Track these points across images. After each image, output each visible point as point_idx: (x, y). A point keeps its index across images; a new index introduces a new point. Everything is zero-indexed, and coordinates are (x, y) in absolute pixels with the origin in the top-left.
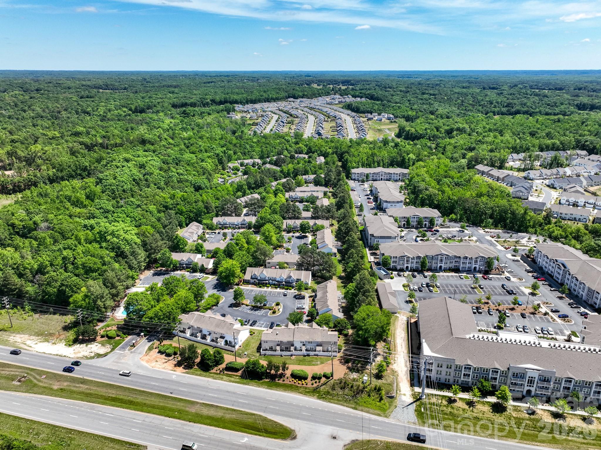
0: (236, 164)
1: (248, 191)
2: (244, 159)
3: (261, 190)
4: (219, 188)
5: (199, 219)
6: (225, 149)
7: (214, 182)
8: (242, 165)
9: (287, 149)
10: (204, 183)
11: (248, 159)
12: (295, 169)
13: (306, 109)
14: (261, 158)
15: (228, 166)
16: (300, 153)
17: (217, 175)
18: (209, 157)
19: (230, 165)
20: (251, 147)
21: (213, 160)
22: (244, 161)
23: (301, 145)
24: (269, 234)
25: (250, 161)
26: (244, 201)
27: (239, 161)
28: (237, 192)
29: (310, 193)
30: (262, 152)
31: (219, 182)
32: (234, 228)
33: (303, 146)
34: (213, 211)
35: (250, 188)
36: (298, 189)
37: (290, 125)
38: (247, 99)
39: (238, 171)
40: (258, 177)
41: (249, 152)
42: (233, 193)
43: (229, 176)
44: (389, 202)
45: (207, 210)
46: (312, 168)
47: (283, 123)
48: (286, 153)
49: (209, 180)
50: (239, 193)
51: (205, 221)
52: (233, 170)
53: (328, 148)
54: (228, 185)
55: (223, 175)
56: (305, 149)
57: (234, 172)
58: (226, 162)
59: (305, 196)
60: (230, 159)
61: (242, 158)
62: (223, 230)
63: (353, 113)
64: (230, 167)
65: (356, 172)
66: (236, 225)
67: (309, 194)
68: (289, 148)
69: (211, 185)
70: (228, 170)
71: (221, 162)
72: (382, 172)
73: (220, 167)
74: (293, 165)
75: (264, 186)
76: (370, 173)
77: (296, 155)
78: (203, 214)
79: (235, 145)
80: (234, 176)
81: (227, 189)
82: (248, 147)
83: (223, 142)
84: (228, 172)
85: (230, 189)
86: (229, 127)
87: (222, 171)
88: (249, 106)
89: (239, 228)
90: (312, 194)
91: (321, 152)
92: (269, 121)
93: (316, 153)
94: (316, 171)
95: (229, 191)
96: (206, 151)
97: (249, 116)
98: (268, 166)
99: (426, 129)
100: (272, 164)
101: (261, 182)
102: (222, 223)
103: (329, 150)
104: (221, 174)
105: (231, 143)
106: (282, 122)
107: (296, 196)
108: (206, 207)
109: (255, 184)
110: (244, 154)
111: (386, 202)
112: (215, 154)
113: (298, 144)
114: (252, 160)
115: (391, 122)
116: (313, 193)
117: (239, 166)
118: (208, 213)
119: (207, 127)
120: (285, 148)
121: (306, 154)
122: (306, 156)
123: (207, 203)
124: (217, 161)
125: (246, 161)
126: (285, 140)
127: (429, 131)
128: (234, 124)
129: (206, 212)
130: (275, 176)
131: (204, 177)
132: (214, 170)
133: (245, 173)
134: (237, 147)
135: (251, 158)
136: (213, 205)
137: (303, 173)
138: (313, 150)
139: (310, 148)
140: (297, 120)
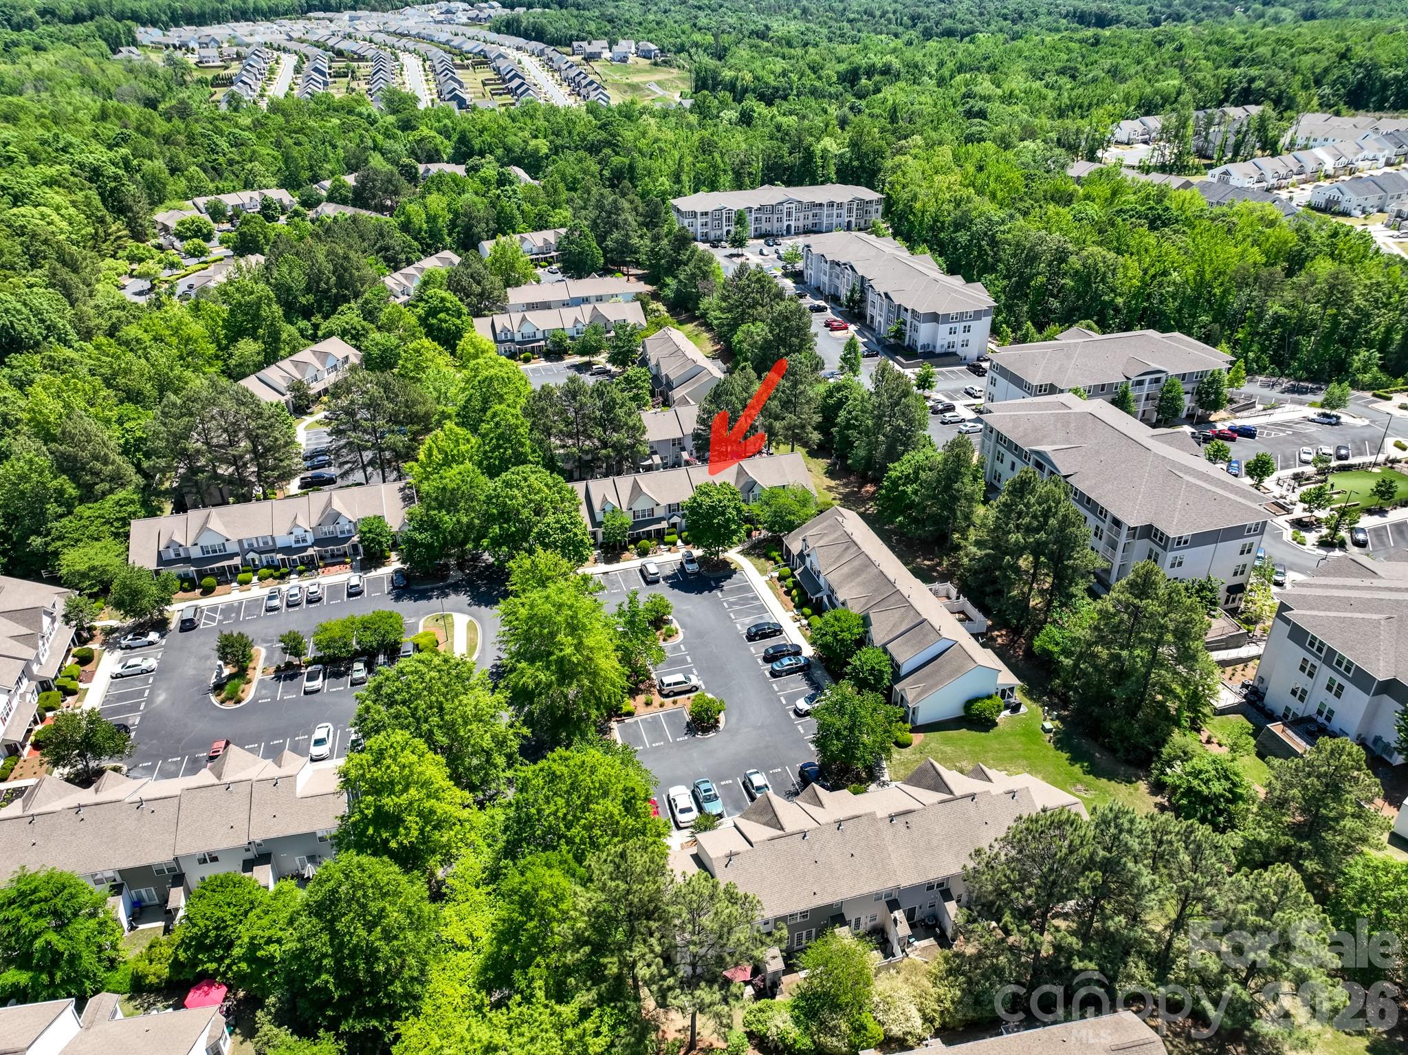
0: (190, 211)
1: (288, 331)
2: (219, 191)
3: (350, 315)
4: (131, 331)
5: (36, 541)
6: (124, 151)
7: (99, 300)
8: (216, 213)
9: (376, 148)
10: (37, 313)
11: (234, 189)
12: (456, 214)
13: (379, 37)
14: (290, 182)
15: (154, 223)
16: (430, 160)
17: (109, 261)
18: (50, 183)
19: (161, 215)
20: (237, 143)
21: (80, 196)
22: (221, 197)
23: (425, 131)
24: (579, 647)
25: (247, 199)
26: (282, 384)
27: (201, 201)
28: (233, 339)
29: (587, 308)
30: (287, 159)
31: (128, 295)
32: (279, 572)
33: (433, 133)
34: (118, 480)
35: (292, 310)
36: (516, 296)
37: (345, 80)
38: (174, 12)
39: (208, 237)
40: (321, 257)
41: (231, 163)
42: (212, 349)
43: (172, 266)
44: (946, 318)
45: (74, 478)
46: (526, 206)
47: (322, 73)
48: (376, 161)
49: (68, 292)
50: (248, 348)
51: (73, 559)
52: (182, 238)
53: (527, 134)
54: (177, 309)
55: (141, 260)
56: (447, 147)
57: (188, 244)
58: (144, 202)
59: (569, 324)
60: (157, 195)
61: (211, 186)
62: (207, 592)
63: (533, 43)
64: (166, 228)
65: (699, 210)
66: (287, 550)
67: (584, 314)
68: (388, 144)
69: (80, 318)
70: (161, 241)
71: (116, 203)
72: (790, 201)
73: (117, 227)
74: (445, 200)
75: (357, 295)
76: (750, 209)
77: (421, 168)
78: (52, 508)
79: (167, 140)
80: (192, 263)
81: (176, 332)
82: (223, 144)
83: (111, 129)
84: (160, 247)
85: (196, 328)
86: (125, 86)
87: (131, 243)
88: (187, 33)
89: (310, 566)
90: (596, 315)
91: (508, 150)
92: (272, 71)
93: (489, 157)
94: (540, 216)
95: (188, 340)
96: (34, 160)
97: (192, 59)
98: (329, 210)
99: (784, 74)
100: (344, 201)
101: (340, 278)
102: (196, 553)
103: (533, 143)
104: (132, 259)
105: (147, 134)
106: (316, 70)
107: (527, 330)
108: (68, 466)
109: (308, 290)
110: (216, 171)
111: (934, 318)
112: (82, 166)
113: (414, 128)
114: (256, 195)
115: (656, 64)
116: (602, 308)
117: (207, 218)
118: (88, 495)
119: (37, 90)
120: (370, 143)
121: (456, 159)
122: (460, 170)
123: (66, 437)
124: (97, 201)
125: (230, 200)
126: (360, 115)
127: (794, 77)
128: (143, 77)
129: (71, 490)
130: (386, 249)
131: (37, 276)
132: (95, 242)
133: (244, 246)
134: (175, 143)
135: (248, 185)
136: (112, 437)
137: (493, 225)
138: (477, 144)
139: (463, 140)
140: (364, 69)
